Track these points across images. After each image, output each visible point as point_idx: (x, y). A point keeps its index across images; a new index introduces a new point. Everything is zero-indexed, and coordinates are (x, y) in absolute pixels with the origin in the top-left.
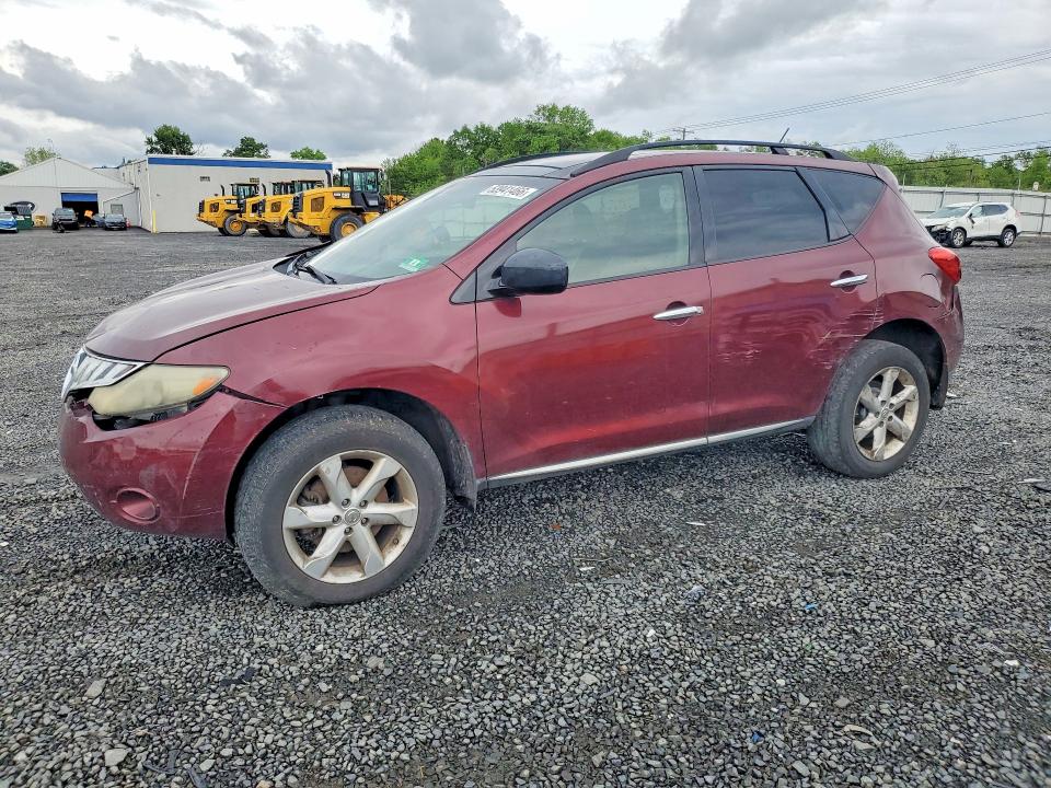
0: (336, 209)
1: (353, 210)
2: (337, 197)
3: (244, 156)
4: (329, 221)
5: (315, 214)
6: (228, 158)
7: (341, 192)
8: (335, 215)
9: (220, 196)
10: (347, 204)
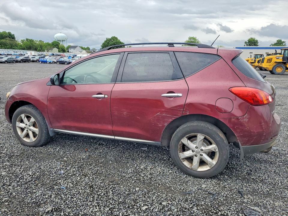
0: (276, 62)
1: (283, 63)
2: (277, 59)
3: (277, 46)
4: (272, 66)
5: (268, 64)
6: (272, 46)
7: (279, 57)
8: (275, 64)
9: (250, 58)
10: (281, 61)
